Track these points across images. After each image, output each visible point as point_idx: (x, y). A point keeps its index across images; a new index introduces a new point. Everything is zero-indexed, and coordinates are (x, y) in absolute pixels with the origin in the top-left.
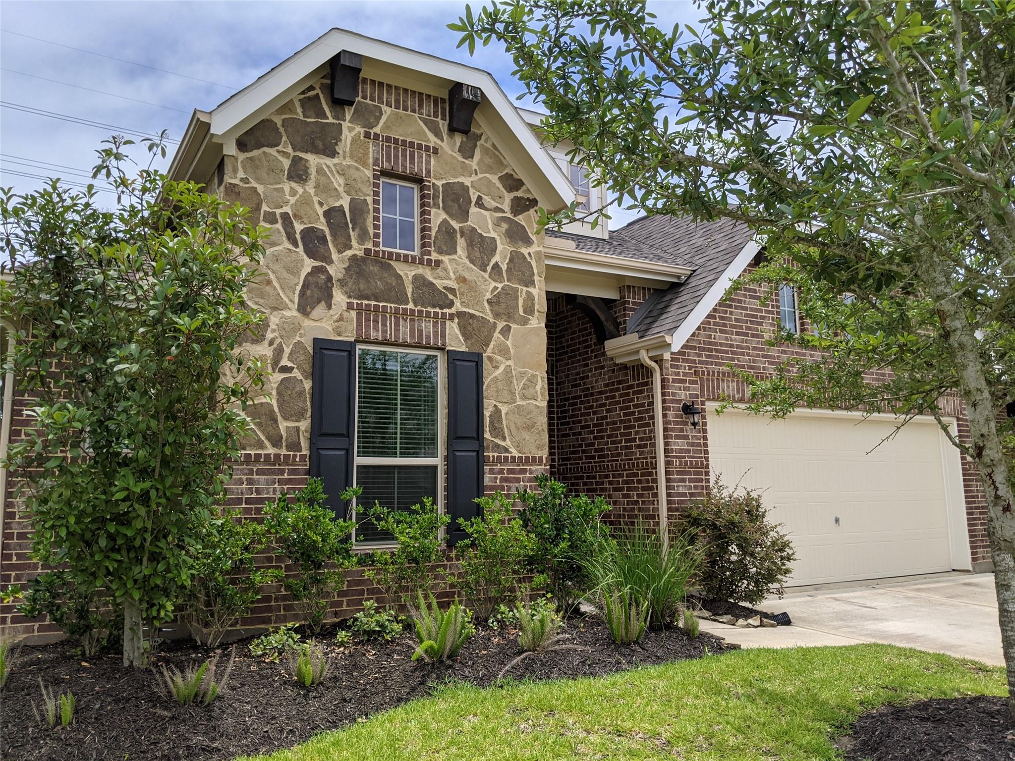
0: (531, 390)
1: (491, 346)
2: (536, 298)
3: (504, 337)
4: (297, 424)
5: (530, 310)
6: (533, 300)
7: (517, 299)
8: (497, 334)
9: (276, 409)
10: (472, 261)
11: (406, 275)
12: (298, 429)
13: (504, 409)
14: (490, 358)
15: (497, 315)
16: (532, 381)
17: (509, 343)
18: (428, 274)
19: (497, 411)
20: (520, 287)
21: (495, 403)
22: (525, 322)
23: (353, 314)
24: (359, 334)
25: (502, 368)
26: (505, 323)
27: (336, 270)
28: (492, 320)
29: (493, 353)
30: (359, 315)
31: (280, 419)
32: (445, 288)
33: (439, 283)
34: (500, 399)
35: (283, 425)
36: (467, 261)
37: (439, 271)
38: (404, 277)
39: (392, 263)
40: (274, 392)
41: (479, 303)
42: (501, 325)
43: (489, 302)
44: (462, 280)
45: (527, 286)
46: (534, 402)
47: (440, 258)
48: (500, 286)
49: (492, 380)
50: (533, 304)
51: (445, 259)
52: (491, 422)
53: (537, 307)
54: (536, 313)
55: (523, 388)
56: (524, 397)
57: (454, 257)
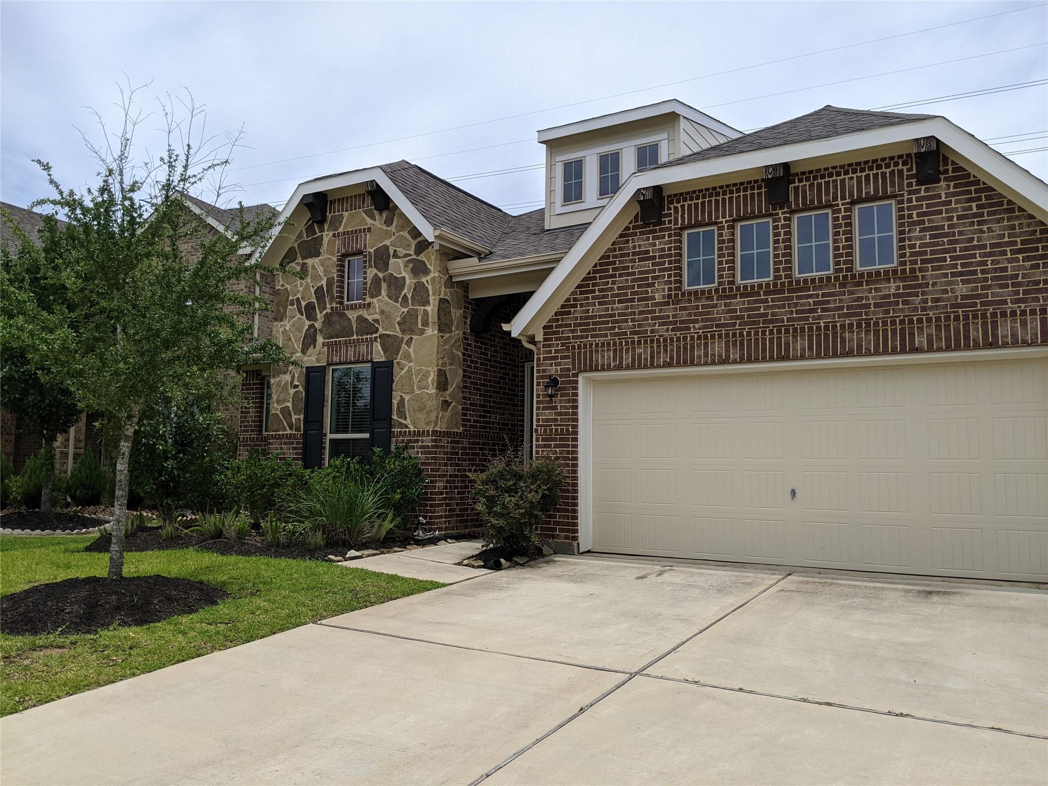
0: (424, 382)
1: (400, 355)
2: (430, 313)
3: (408, 346)
4: (300, 417)
5: (426, 323)
6: (428, 315)
7: (417, 316)
8: (404, 345)
9: (291, 409)
10: (390, 298)
11: (353, 317)
12: (300, 419)
13: (407, 398)
14: (398, 363)
15: (403, 332)
16: (426, 375)
17: (411, 350)
18: (364, 313)
19: (402, 399)
20: (419, 308)
21: (401, 394)
22: (422, 332)
23: (326, 348)
24: (328, 361)
25: (406, 369)
26: (409, 336)
27: (318, 325)
28: (400, 336)
29: (401, 359)
30: (328, 348)
31: (293, 414)
32: (373, 320)
33: (370, 318)
34: (404, 391)
35: (294, 417)
36: (387, 298)
37: (371, 310)
38: (352, 319)
39: (346, 312)
40: (291, 400)
41: (392, 326)
42: (406, 338)
43: (399, 323)
44: (382, 312)
45: (424, 306)
46: (426, 391)
47: (372, 300)
48: (406, 310)
49: (399, 378)
50: (428, 318)
51: (375, 300)
52: (398, 408)
53: (430, 319)
54: (430, 324)
55: (419, 381)
56: (420, 388)
57: (380, 297)
